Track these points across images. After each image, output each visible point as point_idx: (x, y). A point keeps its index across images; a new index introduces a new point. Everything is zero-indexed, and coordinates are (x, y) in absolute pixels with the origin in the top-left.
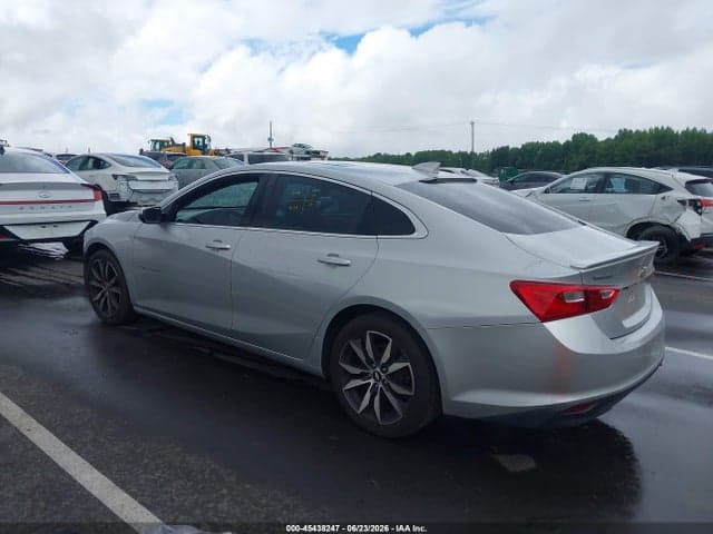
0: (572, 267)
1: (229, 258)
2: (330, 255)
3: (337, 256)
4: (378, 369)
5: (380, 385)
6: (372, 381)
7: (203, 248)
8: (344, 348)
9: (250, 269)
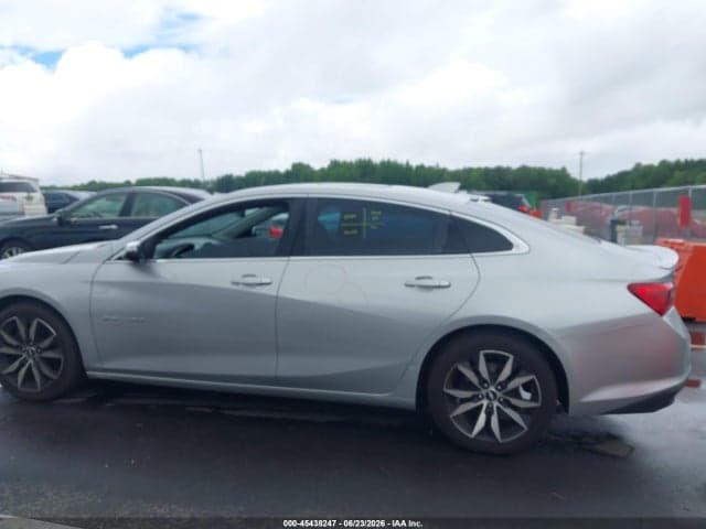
0: (662, 268)
1: (274, 293)
2: (419, 278)
3: (429, 278)
4: (493, 389)
5: (496, 404)
6: (485, 403)
7: (229, 286)
8: (448, 375)
9: (309, 304)
